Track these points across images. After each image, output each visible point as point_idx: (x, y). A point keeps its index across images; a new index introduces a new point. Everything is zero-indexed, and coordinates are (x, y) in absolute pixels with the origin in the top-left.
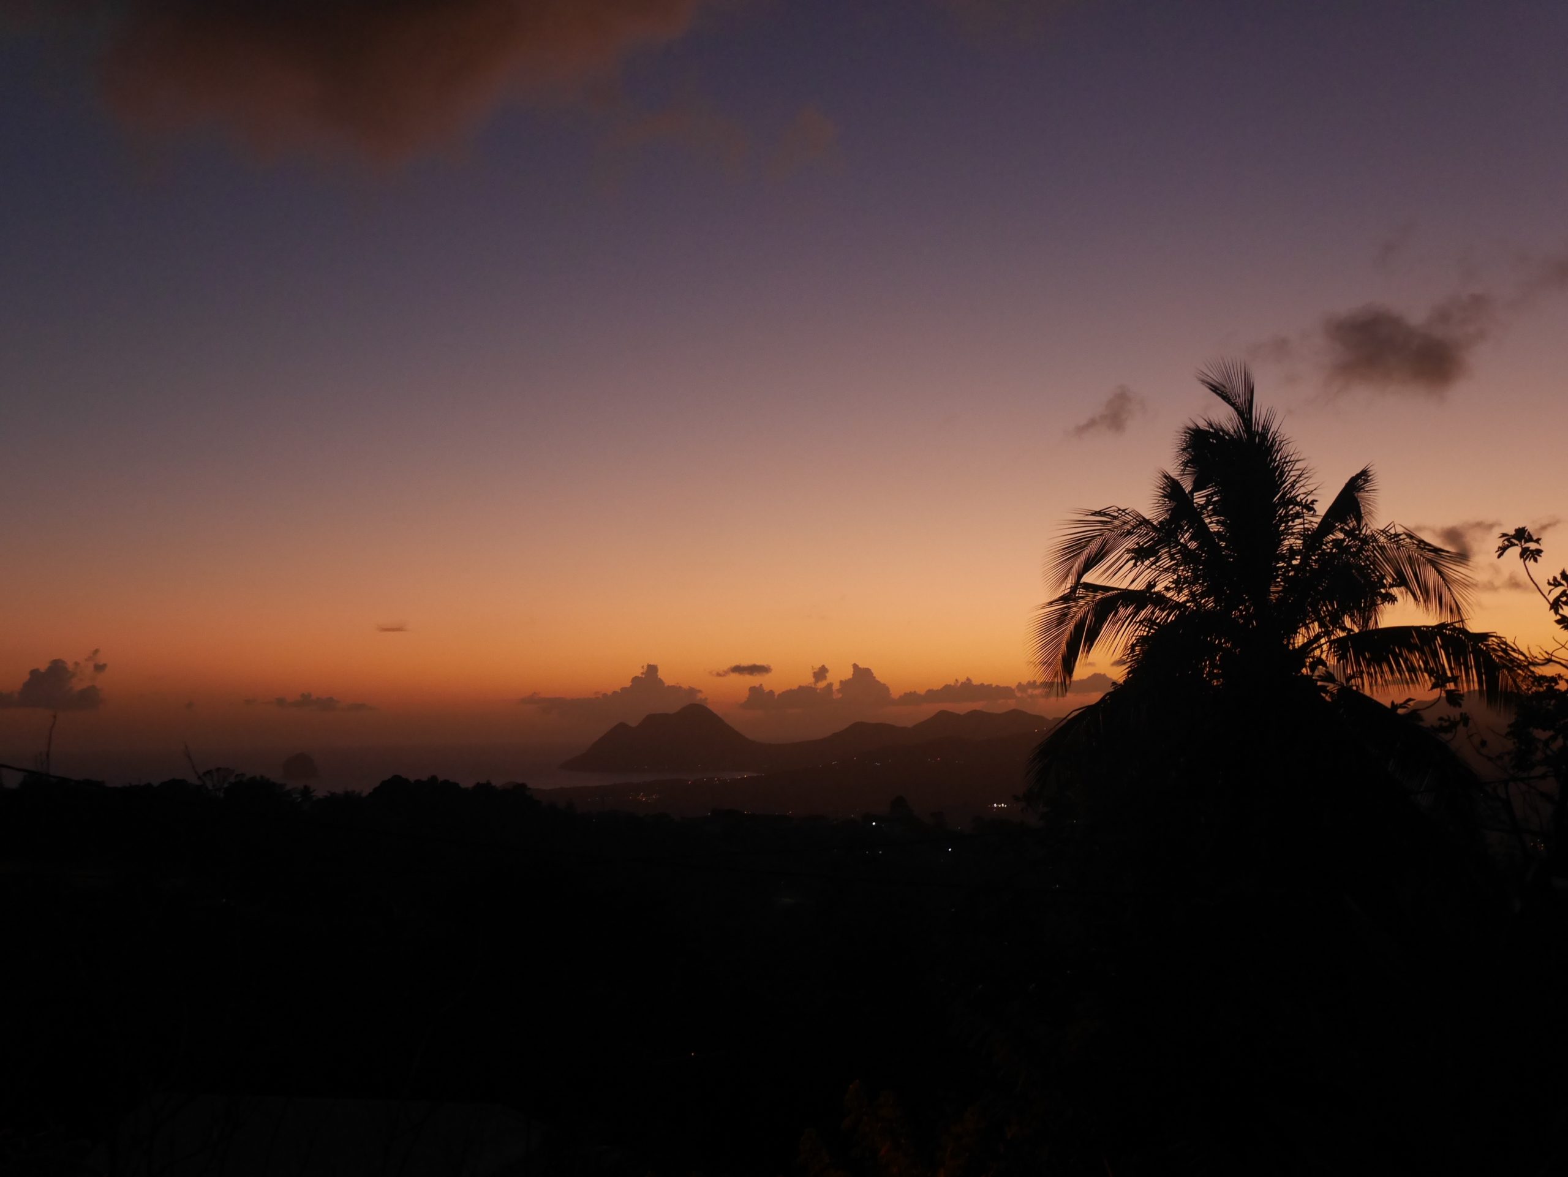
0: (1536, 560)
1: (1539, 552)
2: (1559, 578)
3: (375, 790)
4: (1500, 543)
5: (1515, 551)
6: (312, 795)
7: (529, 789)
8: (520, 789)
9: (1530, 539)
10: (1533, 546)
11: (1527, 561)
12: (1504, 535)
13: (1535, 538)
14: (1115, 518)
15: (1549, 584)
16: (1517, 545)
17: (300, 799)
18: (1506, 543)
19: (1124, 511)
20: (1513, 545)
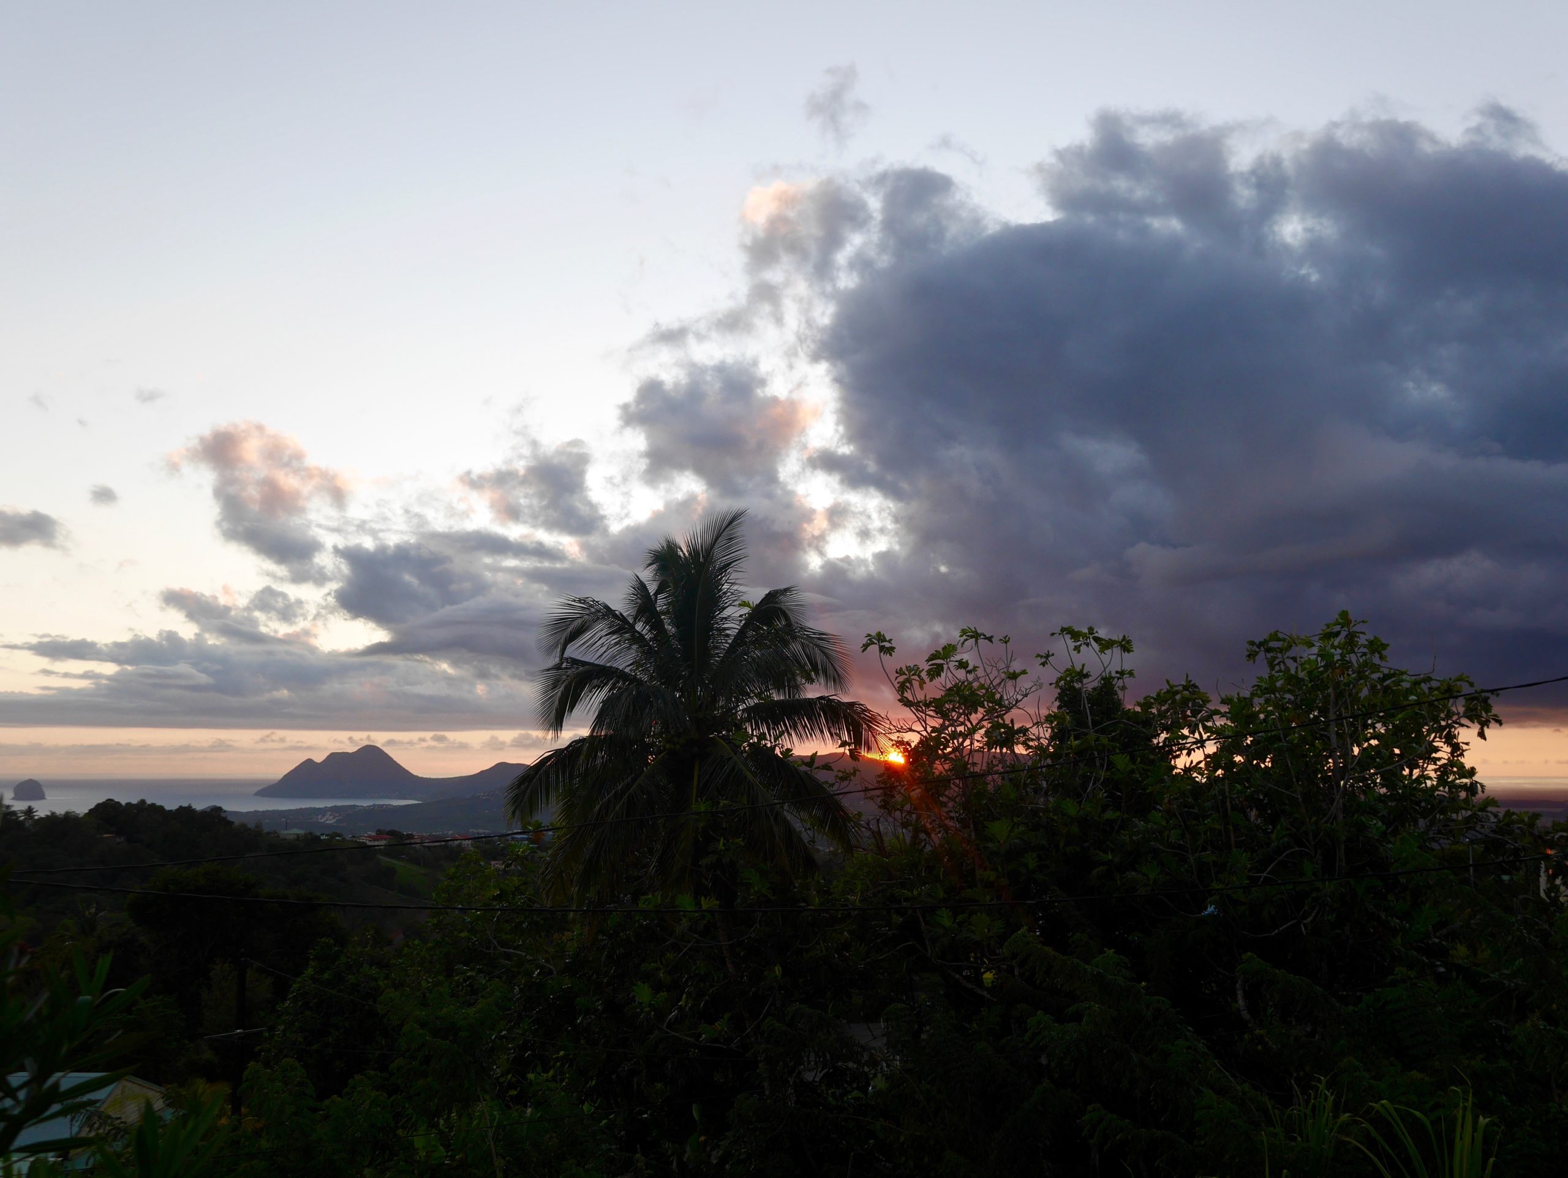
0: (891, 655)
1: (892, 649)
2: (904, 669)
3: (91, 811)
4: (865, 640)
5: (874, 648)
6: (35, 814)
7: (225, 811)
8: (216, 812)
9: (884, 640)
10: (887, 645)
11: (882, 654)
12: (869, 635)
13: (887, 639)
14: (591, 606)
15: (897, 672)
16: (876, 644)
17: (23, 818)
18: (869, 642)
19: (597, 602)
20: (874, 643)
